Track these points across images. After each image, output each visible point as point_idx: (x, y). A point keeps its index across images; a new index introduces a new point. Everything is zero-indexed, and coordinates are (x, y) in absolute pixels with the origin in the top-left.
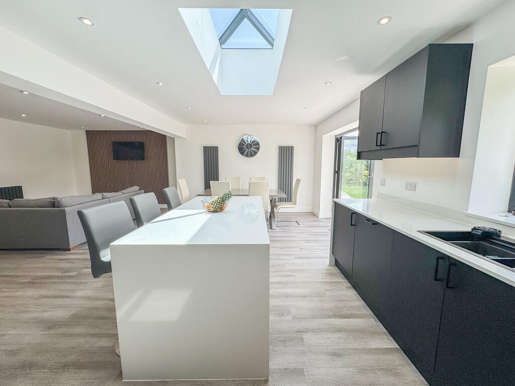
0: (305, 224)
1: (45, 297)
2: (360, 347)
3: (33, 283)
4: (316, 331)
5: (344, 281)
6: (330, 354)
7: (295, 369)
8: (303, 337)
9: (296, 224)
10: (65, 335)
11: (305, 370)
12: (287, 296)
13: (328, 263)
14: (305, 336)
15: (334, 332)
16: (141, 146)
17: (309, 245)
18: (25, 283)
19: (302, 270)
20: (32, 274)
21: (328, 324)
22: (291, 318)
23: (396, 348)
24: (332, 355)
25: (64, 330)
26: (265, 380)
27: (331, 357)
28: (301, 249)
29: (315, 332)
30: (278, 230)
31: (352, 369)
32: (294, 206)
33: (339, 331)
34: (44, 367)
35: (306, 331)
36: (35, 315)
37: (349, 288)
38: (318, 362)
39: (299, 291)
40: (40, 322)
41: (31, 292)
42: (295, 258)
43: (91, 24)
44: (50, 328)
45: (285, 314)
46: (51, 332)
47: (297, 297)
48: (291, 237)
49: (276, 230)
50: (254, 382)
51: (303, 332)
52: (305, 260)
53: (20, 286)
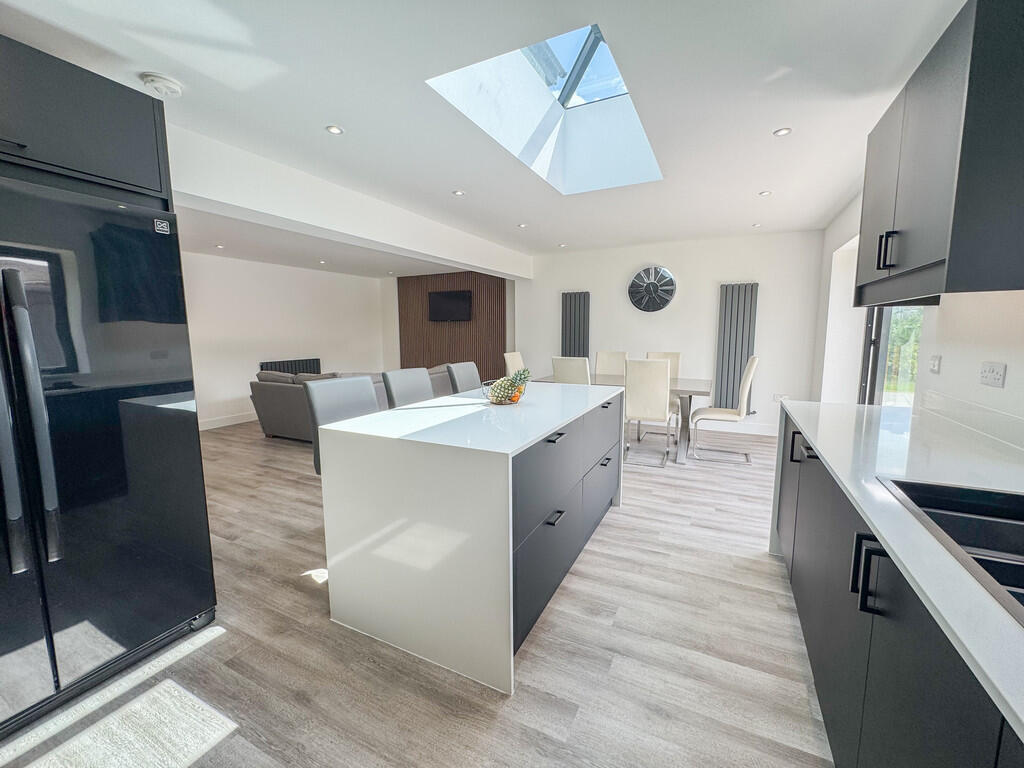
0: (761, 461)
1: (302, 501)
2: (727, 722)
3: (297, 482)
4: (646, 660)
5: (784, 593)
6: (648, 706)
7: (564, 700)
8: (614, 660)
9: (743, 459)
10: (300, 549)
11: (580, 709)
12: (627, 587)
13: (767, 549)
14: (617, 661)
15: (686, 675)
16: (465, 297)
17: (749, 506)
18: (289, 480)
19: (691, 550)
20: (301, 472)
21: (680, 658)
22: (612, 623)
23: (824, 761)
24: (651, 710)
25: (301, 543)
26: (503, 695)
27: (647, 711)
28: (717, 510)
29: (643, 661)
30: (689, 464)
31: (677, 747)
32: (737, 418)
33: (699, 677)
34: (268, 576)
35: (626, 653)
36: (284, 519)
37: (789, 610)
38: (614, 708)
39: (661, 585)
40: (285, 527)
41: (292, 493)
42: (692, 525)
43: (339, 131)
44: (292, 537)
45: (605, 613)
46: (291, 541)
47: (647, 593)
48: (713, 483)
49: (686, 467)
50: (485, 690)
51: (619, 653)
52: (711, 533)
53: (284, 483)
